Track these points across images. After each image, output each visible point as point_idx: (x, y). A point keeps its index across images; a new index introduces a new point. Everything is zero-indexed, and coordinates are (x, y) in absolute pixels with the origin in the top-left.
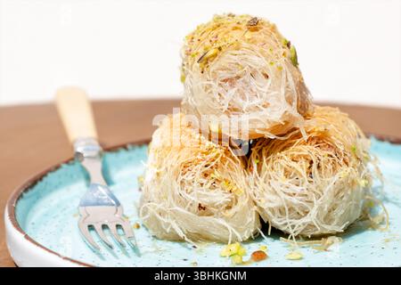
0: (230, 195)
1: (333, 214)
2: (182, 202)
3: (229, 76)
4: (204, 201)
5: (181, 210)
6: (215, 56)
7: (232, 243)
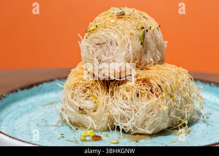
0: (95, 104)
1: (146, 123)
2: (72, 105)
3: (99, 42)
4: (82, 106)
5: (71, 109)
6: (94, 30)
7: (89, 129)
